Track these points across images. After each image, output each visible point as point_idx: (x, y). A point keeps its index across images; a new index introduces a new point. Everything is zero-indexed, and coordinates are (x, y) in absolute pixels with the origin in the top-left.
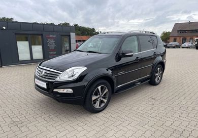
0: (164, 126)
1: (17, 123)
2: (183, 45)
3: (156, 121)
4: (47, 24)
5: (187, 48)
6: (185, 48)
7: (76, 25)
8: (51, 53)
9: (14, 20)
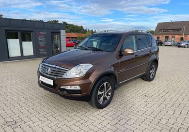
0: (160, 124)
1: (10, 124)
2: (166, 44)
3: (152, 118)
4: (37, 21)
5: (170, 46)
6: (168, 46)
7: (65, 23)
8: (41, 50)
9: (3, 17)
